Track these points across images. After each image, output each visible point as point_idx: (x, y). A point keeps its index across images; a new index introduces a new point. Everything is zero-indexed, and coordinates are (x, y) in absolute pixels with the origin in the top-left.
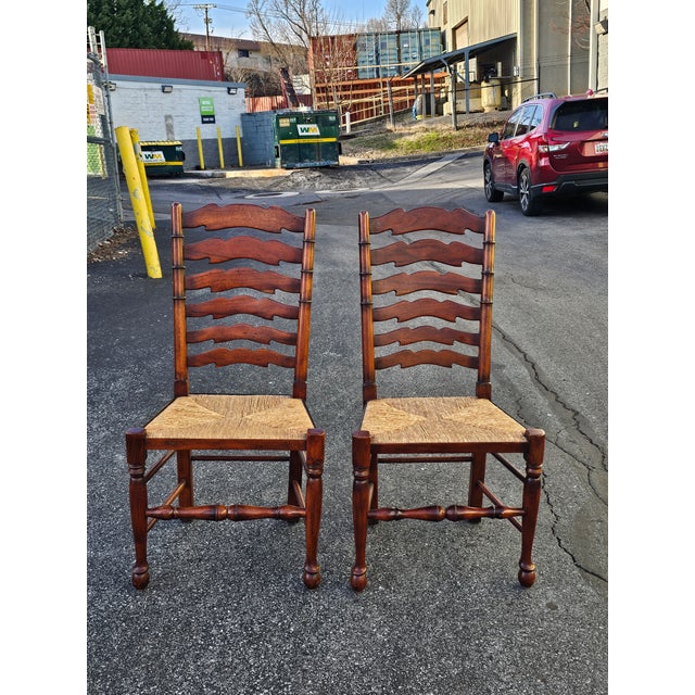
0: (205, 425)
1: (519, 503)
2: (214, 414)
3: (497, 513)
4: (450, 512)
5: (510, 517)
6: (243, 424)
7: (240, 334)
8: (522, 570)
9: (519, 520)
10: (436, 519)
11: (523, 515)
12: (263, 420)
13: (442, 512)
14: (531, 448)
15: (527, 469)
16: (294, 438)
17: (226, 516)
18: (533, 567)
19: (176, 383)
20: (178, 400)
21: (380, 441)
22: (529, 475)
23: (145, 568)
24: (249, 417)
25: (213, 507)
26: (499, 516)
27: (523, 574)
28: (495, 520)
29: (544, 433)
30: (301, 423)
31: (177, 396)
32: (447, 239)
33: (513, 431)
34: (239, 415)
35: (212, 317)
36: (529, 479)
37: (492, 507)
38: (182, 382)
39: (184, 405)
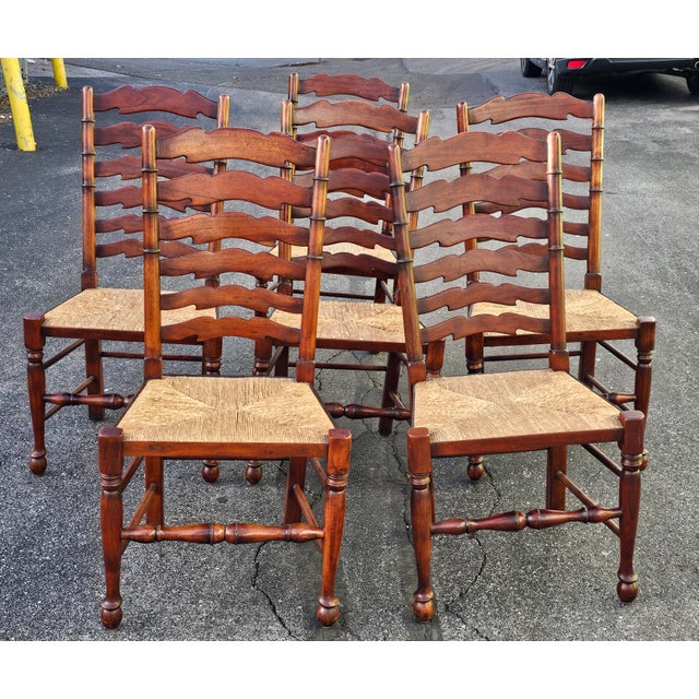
0: (192, 423)
1: (614, 502)
2: (201, 405)
3: (589, 515)
4: (530, 518)
5: (605, 520)
6: (241, 420)
7: (229, 298)
8: (622, 582)
9: (615, 522)
10: (515, 528)
11: (620, 517)
12: (264, 414)
13: (521, 519)
15: (623, 460)
16: (311, 442)
17: (225, 538)
18: (635, 577)
20: (150, 383)
23: (117, 604)
24: (247, 408)
25: (207, 526)
26: (594, 520)
27: (624, 587)
28: (589, 525)
30: (315, 420)
34: (233, 407)
35: (192, 276)
36: (627, 473)
37: (583, 510)
38: (155, 360)
39: (160, 391)
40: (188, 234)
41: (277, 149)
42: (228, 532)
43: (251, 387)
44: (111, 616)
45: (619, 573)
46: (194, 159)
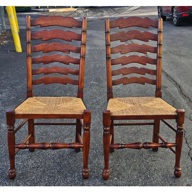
0: (40, 109)
2: (44, 104)
3: (165, 145)
4: (145, 145)
7: (55, 71)
8: (176, 170)
9: (174, 148)
10: (139, 148)
11: (176, 146)
12: (65, 106)
13: (141, 145)
14: (179, 117)
15: (177, 127)
16: (78, 114)
17: (49, 148)
18: (180, 169)
19: (28, 92)
20: (28, 99)
21: (115, 114)
22: (178, 129)
23: (14, 170)
24: (59, 105)
25: (43, 144)
26: (166, 147)
27: (176, 172)
29: (184, 111)
30: (80, 108)
31: (28, 97)
32: (142, 30)
33: (171, 110)
34: (54, 105)
35: (43, 63)
36: (178, 131)
37: (162, 143)
38: (30, 91)
39: (31, 101)
40: (41, 50)
41: (70, 22)
42: (50, 146)
43: (62, 99)
44: (12, 175)
45: (175, 167)
46: (43, 26)
